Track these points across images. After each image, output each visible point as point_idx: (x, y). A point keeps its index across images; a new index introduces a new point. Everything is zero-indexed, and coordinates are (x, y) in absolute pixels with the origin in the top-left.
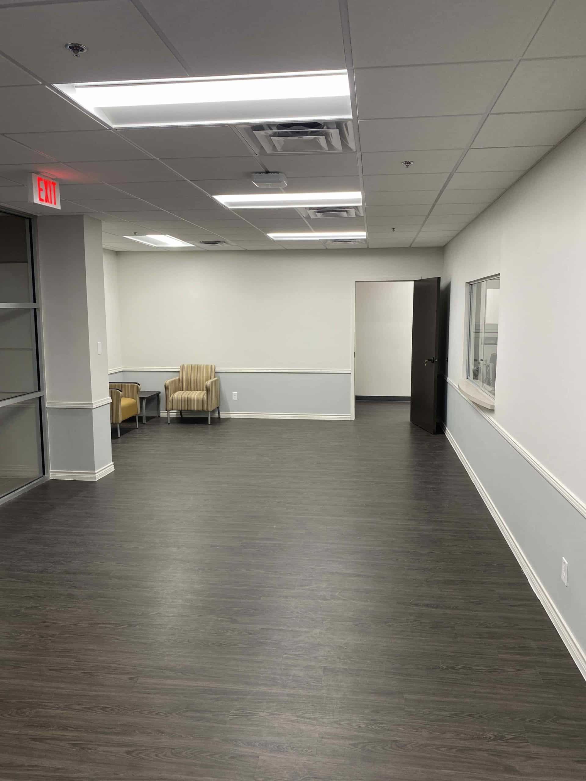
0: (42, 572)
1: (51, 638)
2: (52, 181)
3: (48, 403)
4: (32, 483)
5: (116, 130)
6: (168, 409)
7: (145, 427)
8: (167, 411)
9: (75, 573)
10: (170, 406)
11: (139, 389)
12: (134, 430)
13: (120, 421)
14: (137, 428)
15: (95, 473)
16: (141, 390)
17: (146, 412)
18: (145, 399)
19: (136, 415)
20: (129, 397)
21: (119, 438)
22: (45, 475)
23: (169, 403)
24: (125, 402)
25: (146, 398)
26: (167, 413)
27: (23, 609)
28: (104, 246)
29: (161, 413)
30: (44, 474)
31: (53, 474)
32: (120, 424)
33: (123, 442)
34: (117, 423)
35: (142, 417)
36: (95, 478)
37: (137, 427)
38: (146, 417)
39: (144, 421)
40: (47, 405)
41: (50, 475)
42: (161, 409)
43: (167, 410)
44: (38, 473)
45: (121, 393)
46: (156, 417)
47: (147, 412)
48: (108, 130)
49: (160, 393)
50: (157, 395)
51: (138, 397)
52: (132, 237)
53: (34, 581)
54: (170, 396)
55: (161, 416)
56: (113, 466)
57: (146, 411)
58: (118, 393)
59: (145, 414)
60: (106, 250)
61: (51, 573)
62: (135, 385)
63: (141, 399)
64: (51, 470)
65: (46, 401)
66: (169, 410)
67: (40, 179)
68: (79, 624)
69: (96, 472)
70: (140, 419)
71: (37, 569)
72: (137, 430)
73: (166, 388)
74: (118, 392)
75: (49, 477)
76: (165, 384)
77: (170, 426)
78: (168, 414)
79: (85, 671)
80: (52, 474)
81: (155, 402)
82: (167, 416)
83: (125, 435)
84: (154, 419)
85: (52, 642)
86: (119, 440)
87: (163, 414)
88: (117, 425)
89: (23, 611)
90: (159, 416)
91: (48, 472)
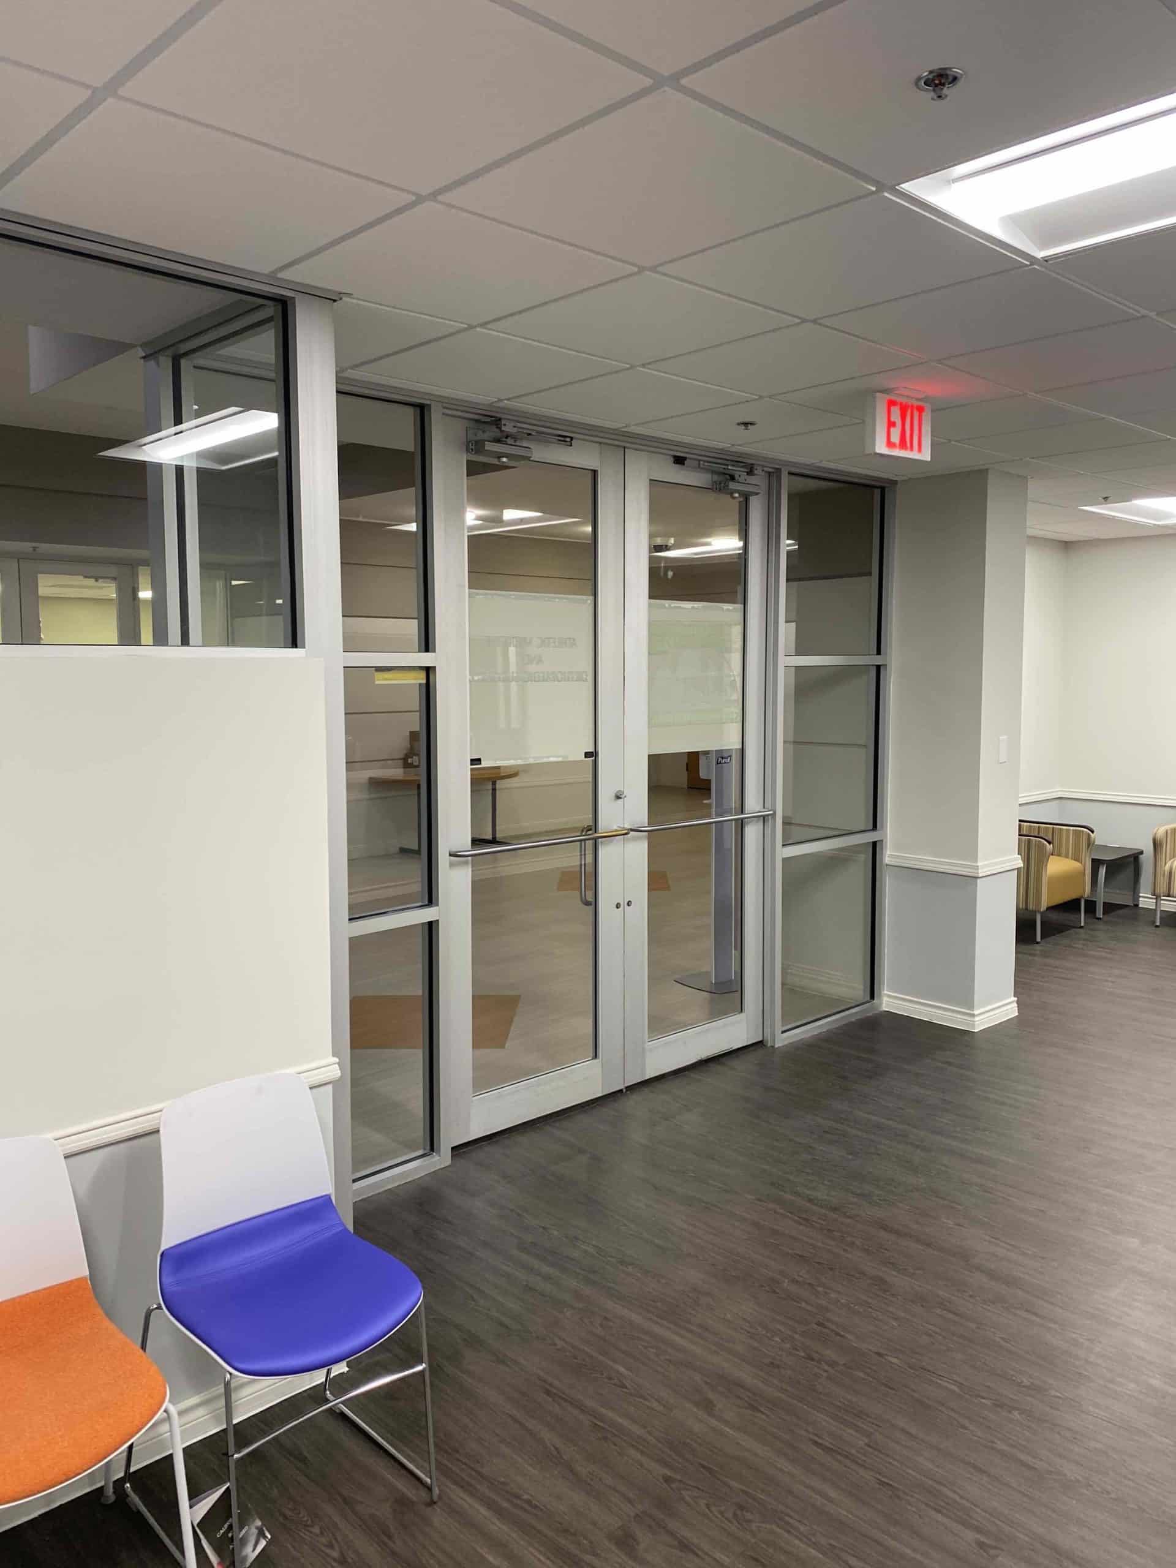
0: (835, 1209)
1: (826, 1367)
2: (916, 403)
3: (889, 856)
4: (847, 1013)
5: (1046, 261)
6: (1157, 891)
7: (1101, 926)
8: (1155, 897)
9: (897, 1233)
10: (1162, 887)
11: (1092, 839)
12: (1072, 931)
13: (1043, 907)
14: (1081, 927)
15: (973, 1015)
16: (1096, 843)
17: (1104, 892)
18: (1104, 864)
19: (1082, 897)
20: (1067, 857)
21: (1038, 943)
22: (874, 999)
23: (1162, 878)
24: (1057, 866)
25: (1107, 862)
26: (1154, 901)
27: (786, 1281)
28: (1030, 532)
29: (1141, 899)
30: (872, 997)
31: (890, 1001)
32: (1042, 914)
33: (1045, 954)
34: (1035, 912)
35: (1095, 901)
36: (973, 1025)
37: (1082, 924)
38: (1104, 903)
39: (1100, 912)
40: (887, 860)
41: (884, 1002)
42: (1141, 890)
43: (1154, 895)
44: (861, 993)
45: (1049, 847)
46: (1127, 906)
47: (1107, 892)
48: (1027, 265)
49: (1142, 853)
50: (1134, 858)
51: (1087, 858)
52: (1098, 508)
53: (817, 1225)
54: (1166, 864)
55: (1140, 906)
56: (1016, 1005)
57: (1106, 890)
58: (1041, 848)
59: (1101, 898)
60: (1035, 540)
61: (849, 1217)
62: (1083, 831)
63: (1096, 863)
64: (886, 992)
65: (886, 852)
66: (1160, 893)
67: (891, 403)
68: (886, 1357)
69: (976, 1012)
70: (1091, 906)
71: (825, 1200)
72: (1081, 930)
73: (1157, 844)
74: (1044, 844)
75: (881, 1004)
76: (1156, 834)
77: (1158, 931)
78: (1156, 902)
79: (883, 1479)
80: (888, 999)
81: (1129, 871)
82: (1154, 908)
83: (1051, 939)
84: (1121, 912)
85: (829, 1378)
86: (1037, 947)
87: (1146, 901)
88: (1036, 916)
89: (785, 1285)
90: (1137, 906)
91: (880, 995)
